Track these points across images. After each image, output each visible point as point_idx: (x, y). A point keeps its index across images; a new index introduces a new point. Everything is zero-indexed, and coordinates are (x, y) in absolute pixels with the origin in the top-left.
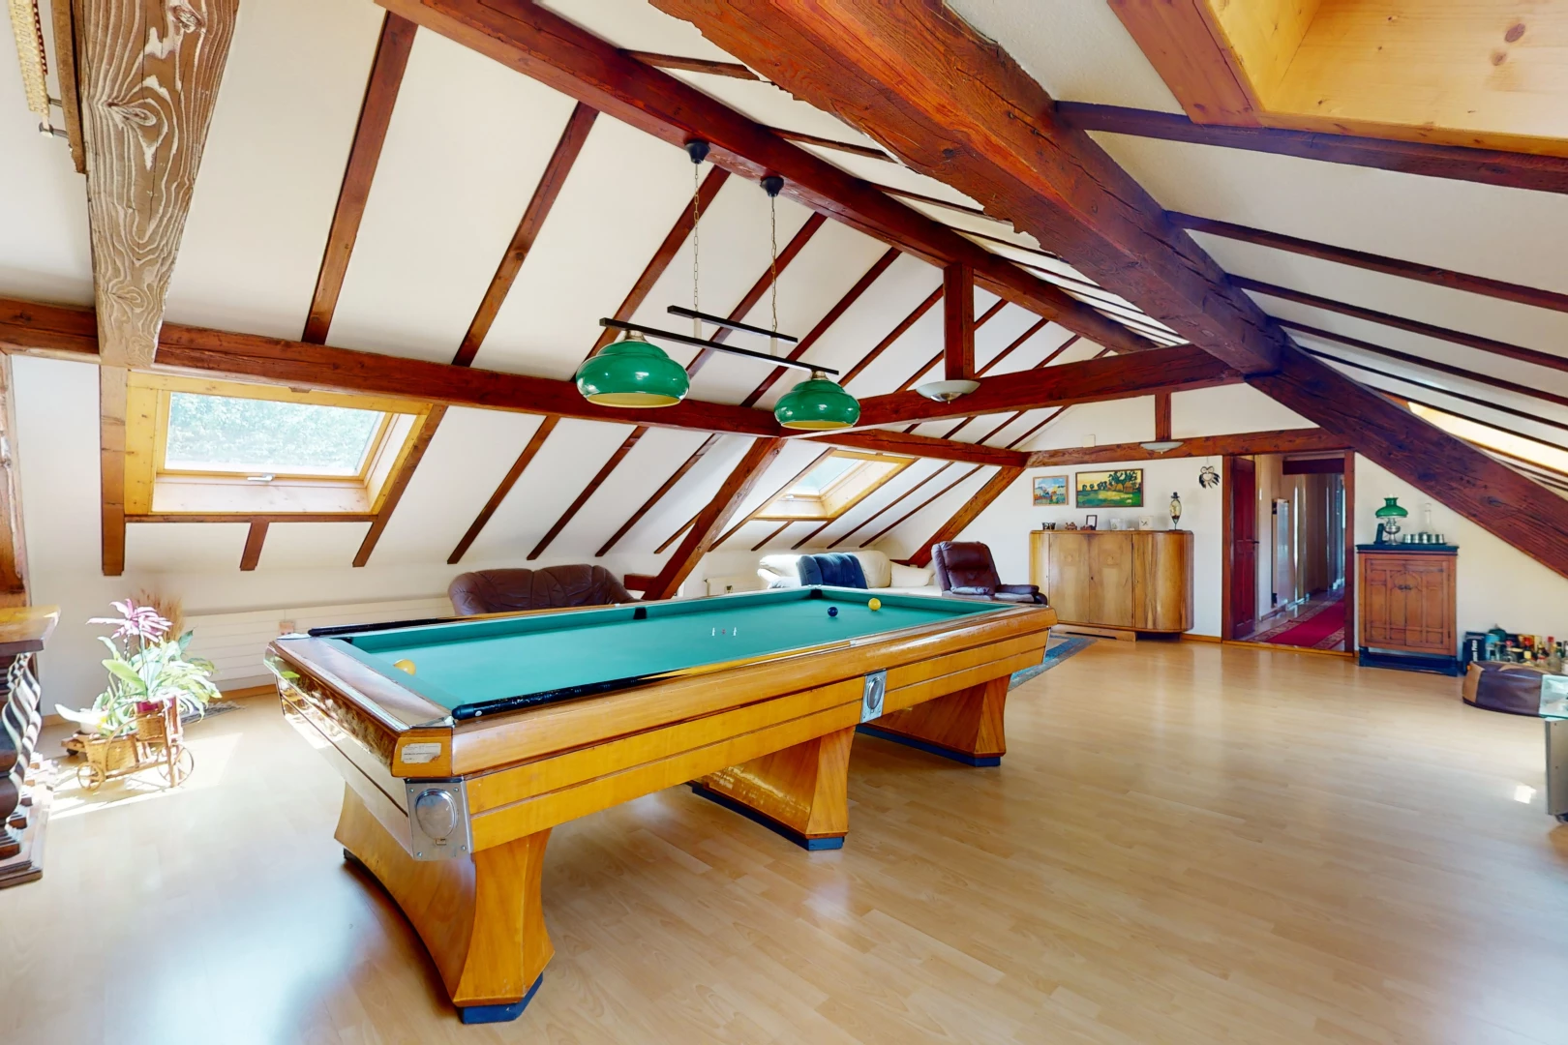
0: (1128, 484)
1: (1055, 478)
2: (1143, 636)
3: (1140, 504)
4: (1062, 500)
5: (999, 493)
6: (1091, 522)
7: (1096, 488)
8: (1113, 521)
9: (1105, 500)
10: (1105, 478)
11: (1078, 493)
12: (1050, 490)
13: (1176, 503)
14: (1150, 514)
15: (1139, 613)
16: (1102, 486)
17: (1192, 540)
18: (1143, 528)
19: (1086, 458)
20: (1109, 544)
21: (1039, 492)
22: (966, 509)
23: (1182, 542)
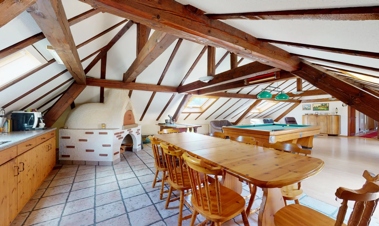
0: (325, 106)
1: (308, 105)
2: (329, 135)
3: (328, 110)
4: (310, 109)
5: (295, 108)
6: (317, 113)
7: (318, 107)
8: (322, 113)
9: (320, 109)
10: (320, 105)
11: (313, 108)
12: (306, 107)
13: (337, 110)
14: (330, 112)
15: (328, 131)
16: (319, 106)
17: (341, 117)
18: (329, 114)
19: (315, 101)
20: (321, 118)
21: (304, 108)
22: (287, 111)
23: (338, 118)
